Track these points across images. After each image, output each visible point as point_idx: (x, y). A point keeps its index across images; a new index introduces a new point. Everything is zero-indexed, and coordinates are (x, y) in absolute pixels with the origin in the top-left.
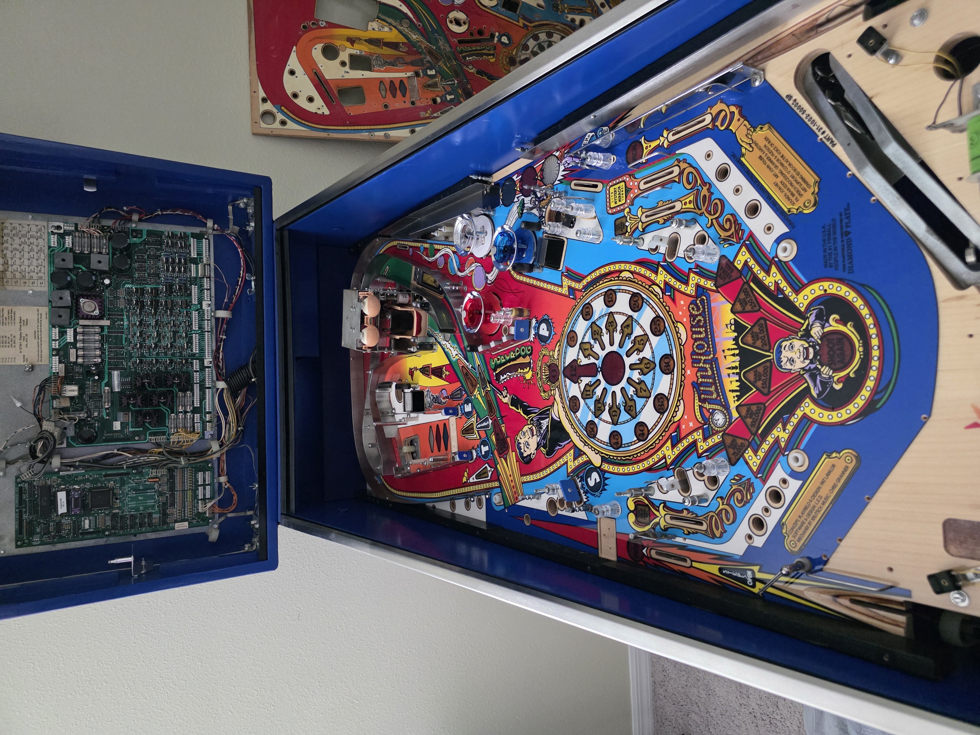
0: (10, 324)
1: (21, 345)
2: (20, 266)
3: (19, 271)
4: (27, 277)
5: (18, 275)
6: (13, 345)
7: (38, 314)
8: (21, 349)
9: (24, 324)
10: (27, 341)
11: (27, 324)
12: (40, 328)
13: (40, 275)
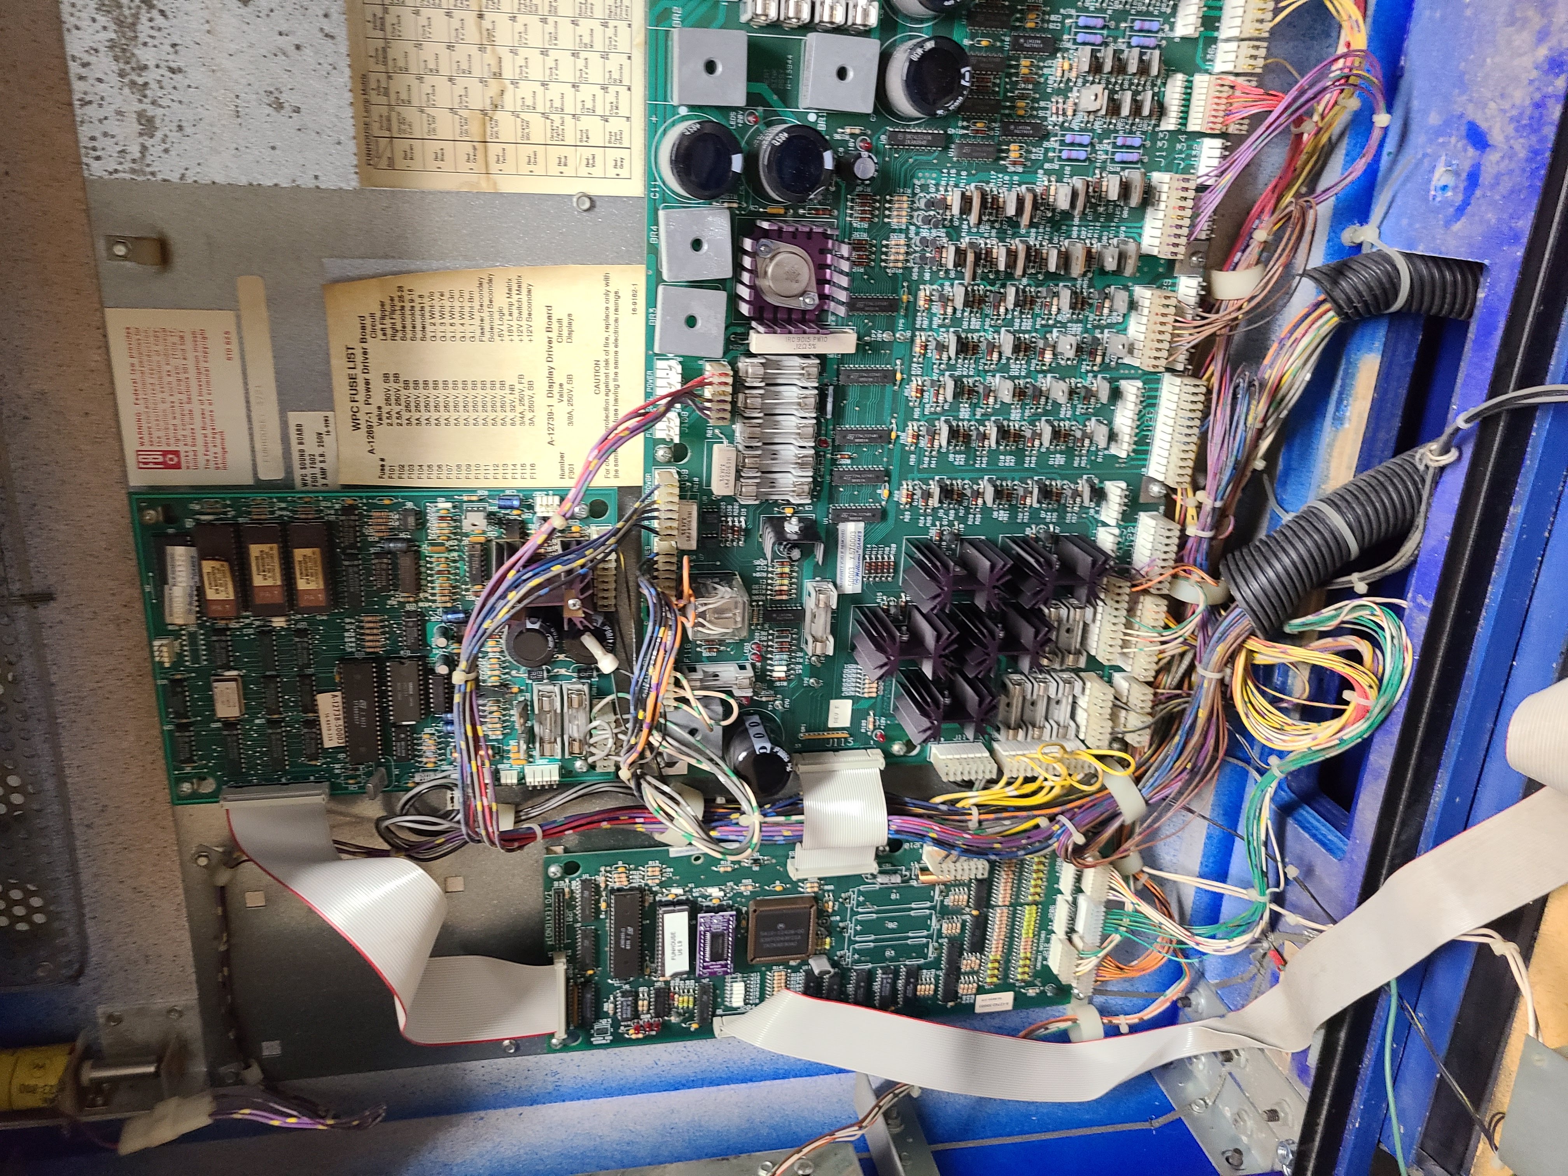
0: (516, 338)
1: (551, 415)
2: (544, 84)
3: (540, 109)
4: (570, 139)
5: (538, 129)
6: (528, 415)
7: (607, 293)
8: (551, 429)
9: (560, 335)
10: (570, 401)
11: (570, 332)
12: (612, 348)
13: (616, 124)
